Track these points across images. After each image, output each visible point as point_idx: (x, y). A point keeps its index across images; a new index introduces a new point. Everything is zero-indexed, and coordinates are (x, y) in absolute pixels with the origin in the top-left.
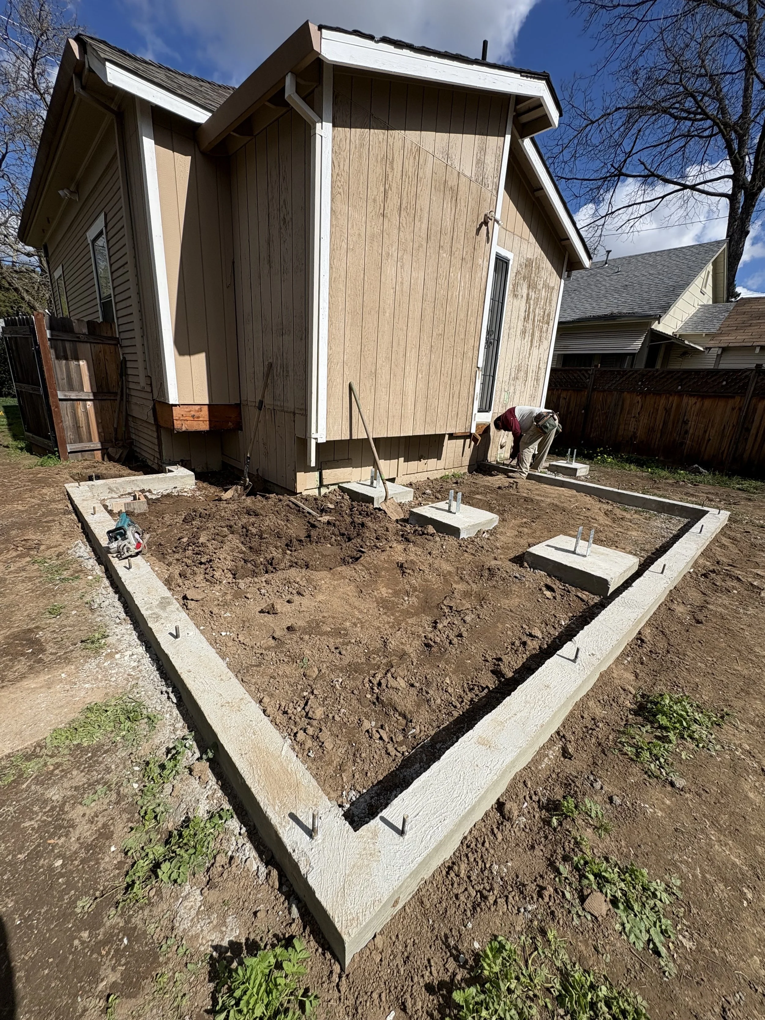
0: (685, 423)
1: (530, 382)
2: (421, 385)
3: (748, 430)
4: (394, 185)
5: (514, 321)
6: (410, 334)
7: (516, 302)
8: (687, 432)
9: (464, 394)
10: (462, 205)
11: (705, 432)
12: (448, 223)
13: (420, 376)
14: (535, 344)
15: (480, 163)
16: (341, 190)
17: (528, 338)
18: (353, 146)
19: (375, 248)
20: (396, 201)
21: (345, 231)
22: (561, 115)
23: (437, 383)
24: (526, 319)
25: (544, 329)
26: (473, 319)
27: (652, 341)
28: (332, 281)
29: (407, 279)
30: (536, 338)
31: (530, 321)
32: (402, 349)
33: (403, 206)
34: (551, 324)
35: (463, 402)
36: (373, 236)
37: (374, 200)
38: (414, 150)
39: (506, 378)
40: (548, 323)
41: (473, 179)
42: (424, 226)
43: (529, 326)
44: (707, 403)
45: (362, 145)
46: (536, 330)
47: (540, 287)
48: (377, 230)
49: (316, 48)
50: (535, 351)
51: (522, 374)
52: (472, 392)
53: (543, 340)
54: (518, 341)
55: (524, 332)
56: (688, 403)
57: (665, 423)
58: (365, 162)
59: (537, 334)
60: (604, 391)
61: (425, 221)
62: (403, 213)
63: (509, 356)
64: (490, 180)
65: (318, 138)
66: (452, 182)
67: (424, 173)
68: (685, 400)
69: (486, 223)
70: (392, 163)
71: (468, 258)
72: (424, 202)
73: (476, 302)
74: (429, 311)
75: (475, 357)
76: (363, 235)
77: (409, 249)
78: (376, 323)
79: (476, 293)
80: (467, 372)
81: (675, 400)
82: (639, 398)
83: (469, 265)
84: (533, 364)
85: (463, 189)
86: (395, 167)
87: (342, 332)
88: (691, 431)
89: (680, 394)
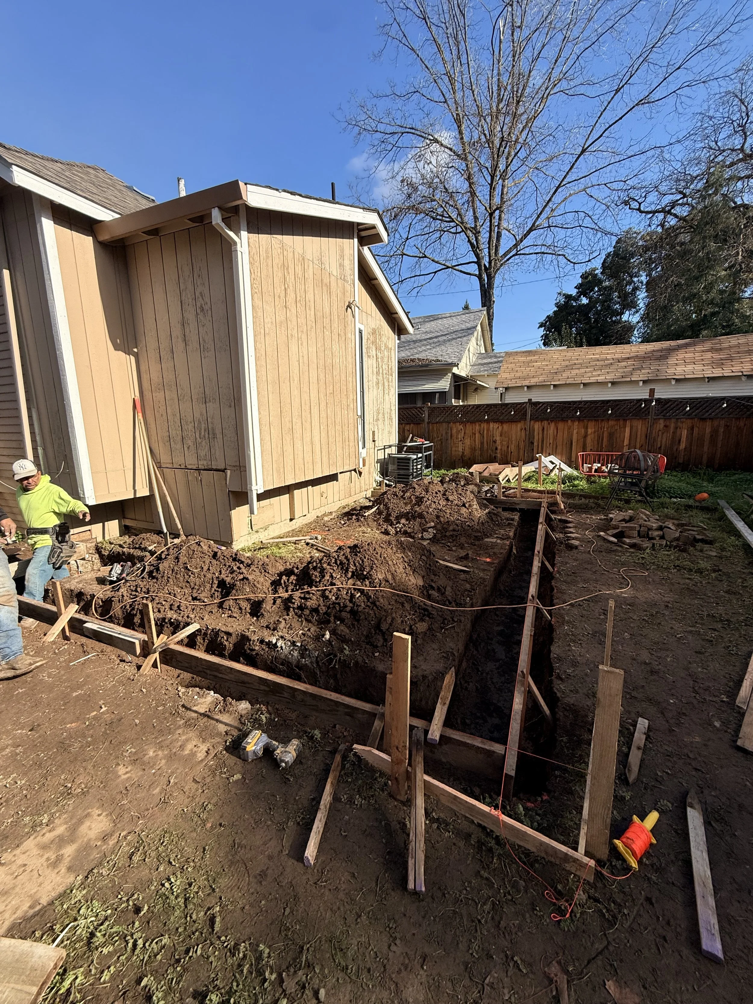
0: (495, 442)
1: (387, 422)
2: (324, 434)
3: (532, 443)
4: (291, 285)
5: (371, 375)
6: (312, 395)
7: (370, 362)
8: (496, 449)
9: (352, 438)
10: (334, 297)
11: (508, 447)
12: (327, 310)
13: (322, 427)
14: (386, 392)
15: (341, 266)
16: (257, 291)
17: (381, 388)
18: (262, 258)
19: (283, 332)
20: (293, 295)
21: (262, 320)
22: (388, 235)
23: (333, 432)
24: (378, 373)
25: (390, 379)
26: (350, 379)
27: (455, 382)
28: (257, 359)
29: (305, 353)
30: (386, 387)
31: (381, 375)
32: (308, 407)
33: (298, 299)
34: (394, 375)
35: (352, 444)
36: (281, 323)
37: (279, 297)
38: (301, 259)
39: (371, 420)
40: (392, 375)
41: (339, 277)
42: (313, 313)
43: (380, 378)
44: (506, 426)
45: (267, 257)
46: (385, 380)
47: (383, 349)
48: (283, 318)
49: (244, 198)
50: (386, 396)
51: (381, 416)
52: (356, 436)
53: (391, 387)
54: (375, 391)
55: (378, 383)
56: (493, 428)
57: (482, 443)
58: (271, 270)
59: (386, 384)
60: (437, 423)
61: (313, 309)
62: (298, 305)
63: (371, 402)
64: (349, 277)
65: (239, 254)
66: (326, 280)
67: (309, 275)
68: (491, 425)
69: (349, 306)
70: (288, 269)
71: (343, 334)
72: (310, 296)
73: (350, 366)
74: (322, 376)
75: (355, 408)
76: (274, 322)
77: (305, 330)
78: (289, 389)
79: (350, 359)
80: (351, 421)
81: (484, 425)
82: (461, 427)
83: (344, 339)
84: (387, 406)
85: (333, 284)
86: (290, 271)
87: (267, 399)
88: (499, 448)
89: (488, 421)
